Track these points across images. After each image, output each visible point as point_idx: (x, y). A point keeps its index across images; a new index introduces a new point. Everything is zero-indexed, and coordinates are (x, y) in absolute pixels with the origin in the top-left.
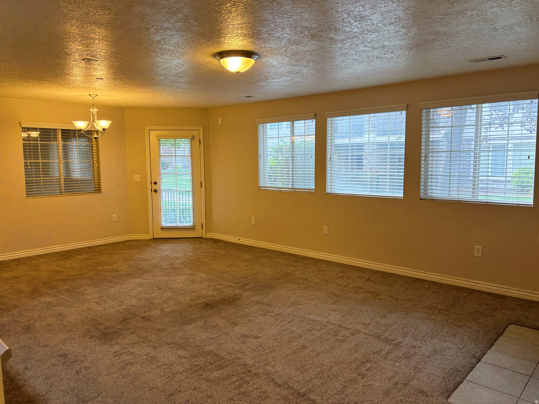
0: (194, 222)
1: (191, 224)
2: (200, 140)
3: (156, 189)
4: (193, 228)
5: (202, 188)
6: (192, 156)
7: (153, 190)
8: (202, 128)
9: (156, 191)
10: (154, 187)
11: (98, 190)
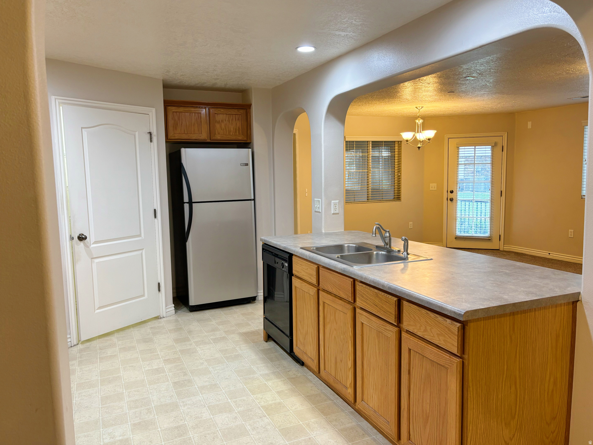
0: (491, 233)
1: (487, 235)
2: (503, 146)
3: (452, 198)
4: (490, 239)
5: (502, 197)
6: (492, 164)
7: (449, 199)
8: (506, 134)
9: (451, 200)
10: (451, 196)
11: (398, 197)
